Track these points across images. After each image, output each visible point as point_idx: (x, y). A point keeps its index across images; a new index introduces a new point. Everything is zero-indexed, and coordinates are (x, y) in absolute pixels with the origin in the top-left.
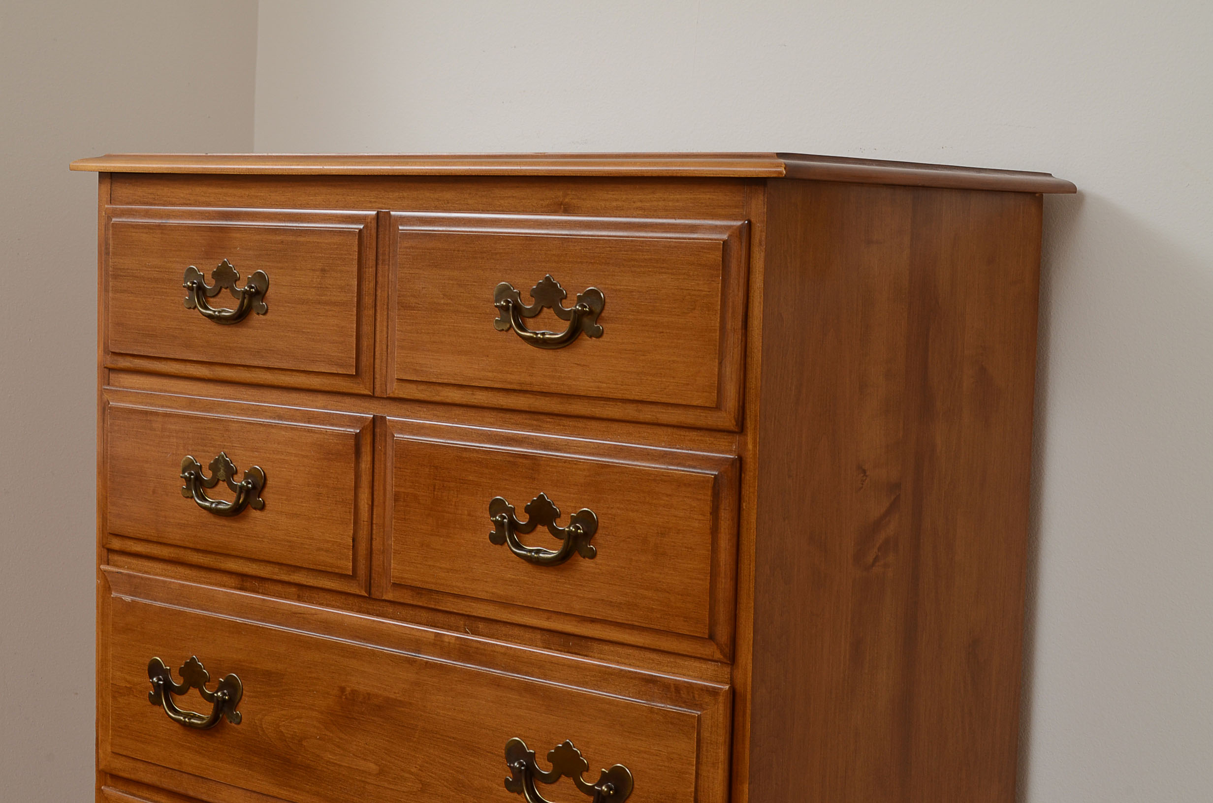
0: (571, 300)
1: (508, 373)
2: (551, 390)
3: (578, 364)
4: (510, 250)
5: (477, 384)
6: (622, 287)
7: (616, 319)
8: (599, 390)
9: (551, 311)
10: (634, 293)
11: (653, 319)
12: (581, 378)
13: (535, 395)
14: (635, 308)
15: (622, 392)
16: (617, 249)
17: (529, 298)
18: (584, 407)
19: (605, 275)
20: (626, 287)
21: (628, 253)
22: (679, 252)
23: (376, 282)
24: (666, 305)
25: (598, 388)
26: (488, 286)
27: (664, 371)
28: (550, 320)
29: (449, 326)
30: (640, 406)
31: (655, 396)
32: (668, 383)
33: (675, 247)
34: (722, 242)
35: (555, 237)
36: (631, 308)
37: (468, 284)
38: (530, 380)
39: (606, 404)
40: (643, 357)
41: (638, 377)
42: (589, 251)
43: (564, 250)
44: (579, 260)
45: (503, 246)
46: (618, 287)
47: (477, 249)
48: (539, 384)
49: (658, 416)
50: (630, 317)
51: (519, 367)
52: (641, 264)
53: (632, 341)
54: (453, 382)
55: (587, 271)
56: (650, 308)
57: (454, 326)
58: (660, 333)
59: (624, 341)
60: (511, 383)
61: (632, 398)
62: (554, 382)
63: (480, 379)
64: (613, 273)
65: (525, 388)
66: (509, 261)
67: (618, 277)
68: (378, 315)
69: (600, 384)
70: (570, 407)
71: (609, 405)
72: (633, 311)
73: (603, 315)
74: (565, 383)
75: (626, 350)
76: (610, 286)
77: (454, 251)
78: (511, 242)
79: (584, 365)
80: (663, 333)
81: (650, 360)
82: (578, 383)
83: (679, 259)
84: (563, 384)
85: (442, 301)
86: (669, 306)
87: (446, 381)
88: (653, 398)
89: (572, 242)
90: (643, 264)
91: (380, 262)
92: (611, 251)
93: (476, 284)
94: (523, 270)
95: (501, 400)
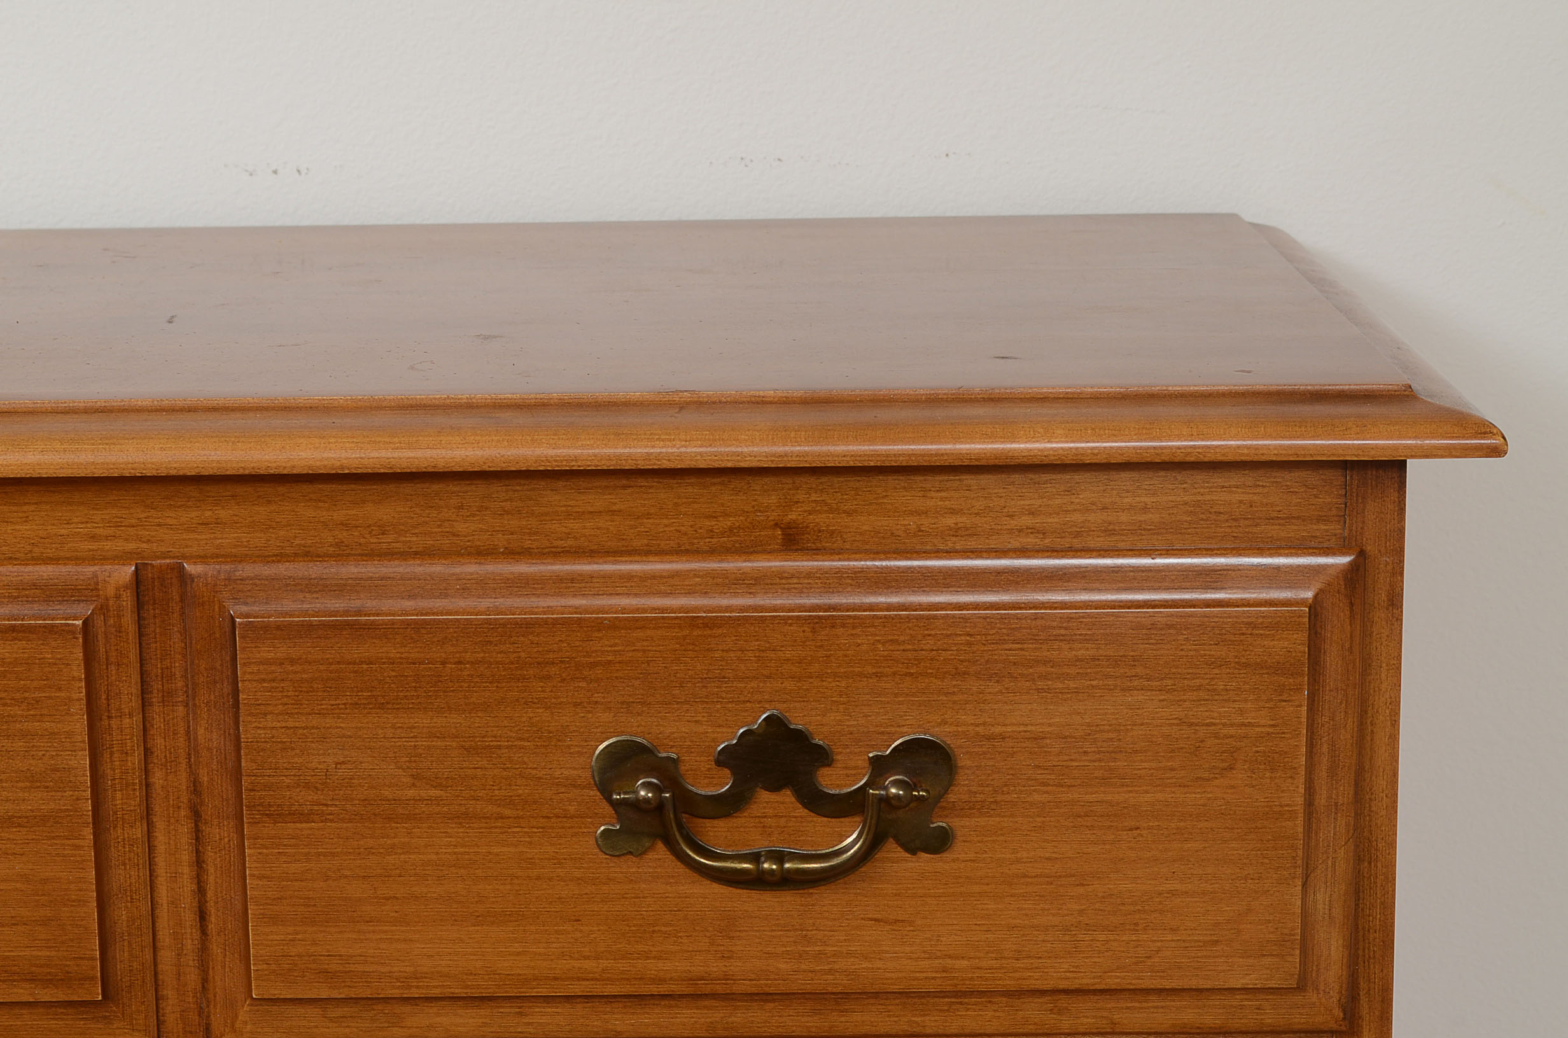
0: (846, 768)
1: (648, 958)
2: (794, 988)
3: (875, 920)
4: (640, 654)
5: (544, 992)
6: (1009, 729)
7: (993, 806)
8: (944, 975)
9: (787, 797)
10: (1048, 741)
11: (1109, 797)
12: (887, 952)
13: (732, 999)
14: (1053, 777)
15: (1017, 975)
16: (989, 637)
17: (709, 769)
18: (889, 1016)
19: (954, 702)
20: (1022, 728)
21: (1025, 646)
22: (1181, 637)
23: (147, 752)
24: (1146, 765)
25: (943, 971)
26: (569, 747)
27: (1143, 916)
28: (783, 820)
29: (437, 853)
30: (1063, 1001)
31: (1118, 977)
32: (1159, 944)
33: (1170, 627)
34: (1307, 609)
35: (789, 617)
36: (1039, 777)
37: (499, 747)
38: (724, 969)
39: (961, 1003)
40: (1081, 890)
41: (1067, 938)
42: (902, 648)
43: (821, 646)
44: (870, 670)
45: (615, 645)
46: (998, 730)
47: (523, 655)
48: (753, 976)
49: (1116, 1017)
50: (1037, 797)
51: (685, 940)
52: (1066, 670)
53: (1047, 855)
54: (459, 991)
55: (896, 695)
56: (1097, 774)
57: (455, 853)
58: (1131, 830)
59: (1019, 855)
60: (662, 981)
61: (1049, 985)
62: (803, 967)
63: (556, 979)
64: (981, 695)
65: (707, 990)
66: (637, 683)
67: (995, 707)
68: (160, 838)
69: (949, 961)
70: (843, 1019)
71: (968, 1004)
72: (1044, 784)
73: (951, 797)
74: (836, 967)
75: (1025, 876)
76: (971, 728)
77: (444, 663)
78: (639, 634)
79: (896, 921)
80: (1137, 828)
81: (1101, 895)
82: (879, 964)
83: (1183, 653)
84: (831, 971)
85: (411, 793)
86: (1154, 765)
87: (436, 992)
88: (1112, 982)
89: (843, 626)
90: (1073, 671)
91: (155, 698)
92: (970, 644)
93: (526, 744)
94: (686, 702)
95: (616, 1020)
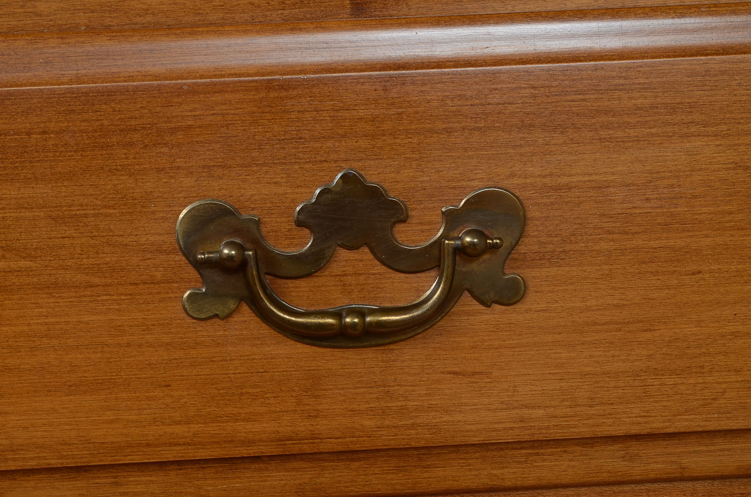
0: (421, 224)
1: (237, 420)
2: (379, 444)
3: (454, 373)
4: (219, 118)
5: (137, 459)
6: (575, 179)
7: (563, 256)
8: (522, 424)
9: (365, 254)
10: (612, 190)
11: (671, 243)
12: (467, 405)
13: (320, 460)
14: (618, 225)
15: (591, 422)
16: (552, 89)
17: (289, 230)
18: (470, 470)
19: (522, 155)
20: (587, 178)
21: (587, 97)
22: (734, 83)
24: (705, 209)
25: (521, 421)
26: (153, 213)
27: (708, 359)
28: (362, 278)
29: (29, 325)
30: (635, 447)
31: (687, 420)
32: (724, 386)
33: (723, 73)
35: (361, 77)
36: (604, 225)
37: (86, 216)
38: (311, 428)
39: (537, 454)
40: (648, 335)
41: (637, 383)
42: (469, 103)
43: (393, 104)
44: (440, 125)
45: (195, 109)
46: (564, 180)
47: (106, 122)
48: (339, 434)
50: (604, 245)
51: (272, 401)
52: (626, 119)
53: (615, 302)
54: (55, 462)
55: (466, 150)
56: (660, 220)
57: (46, 324)
58: (693, 274)
59: (588, 303)
60: (250, 443)
61: (621, 431)
62: (387, 423)
63: (148, 445)
64: (547, 147)
65: (295, 449)
66: (217, 146)
67: (560, 158)
69: (525, 411)
70: (426, 475)
71: (543, 454)
72: (610, 232)
73: (522, 248)
74: (418, 421)
75: (595, 324)
76: (538, 180)
77: (29, 134)
78: (218, 98)
79: (474, 373)
80: (700, 272)
81: (667, 339)
82: (459, 417)
83: (735, 98)
84: (414, 426)
86: (712, 209)
87: (32, 464)
88: (681, 425)
89: (413, 83)
90: (633, 120)
92: (534, 96)
93: (112, 211)
94: (264, 164)
95: (209, 486)
